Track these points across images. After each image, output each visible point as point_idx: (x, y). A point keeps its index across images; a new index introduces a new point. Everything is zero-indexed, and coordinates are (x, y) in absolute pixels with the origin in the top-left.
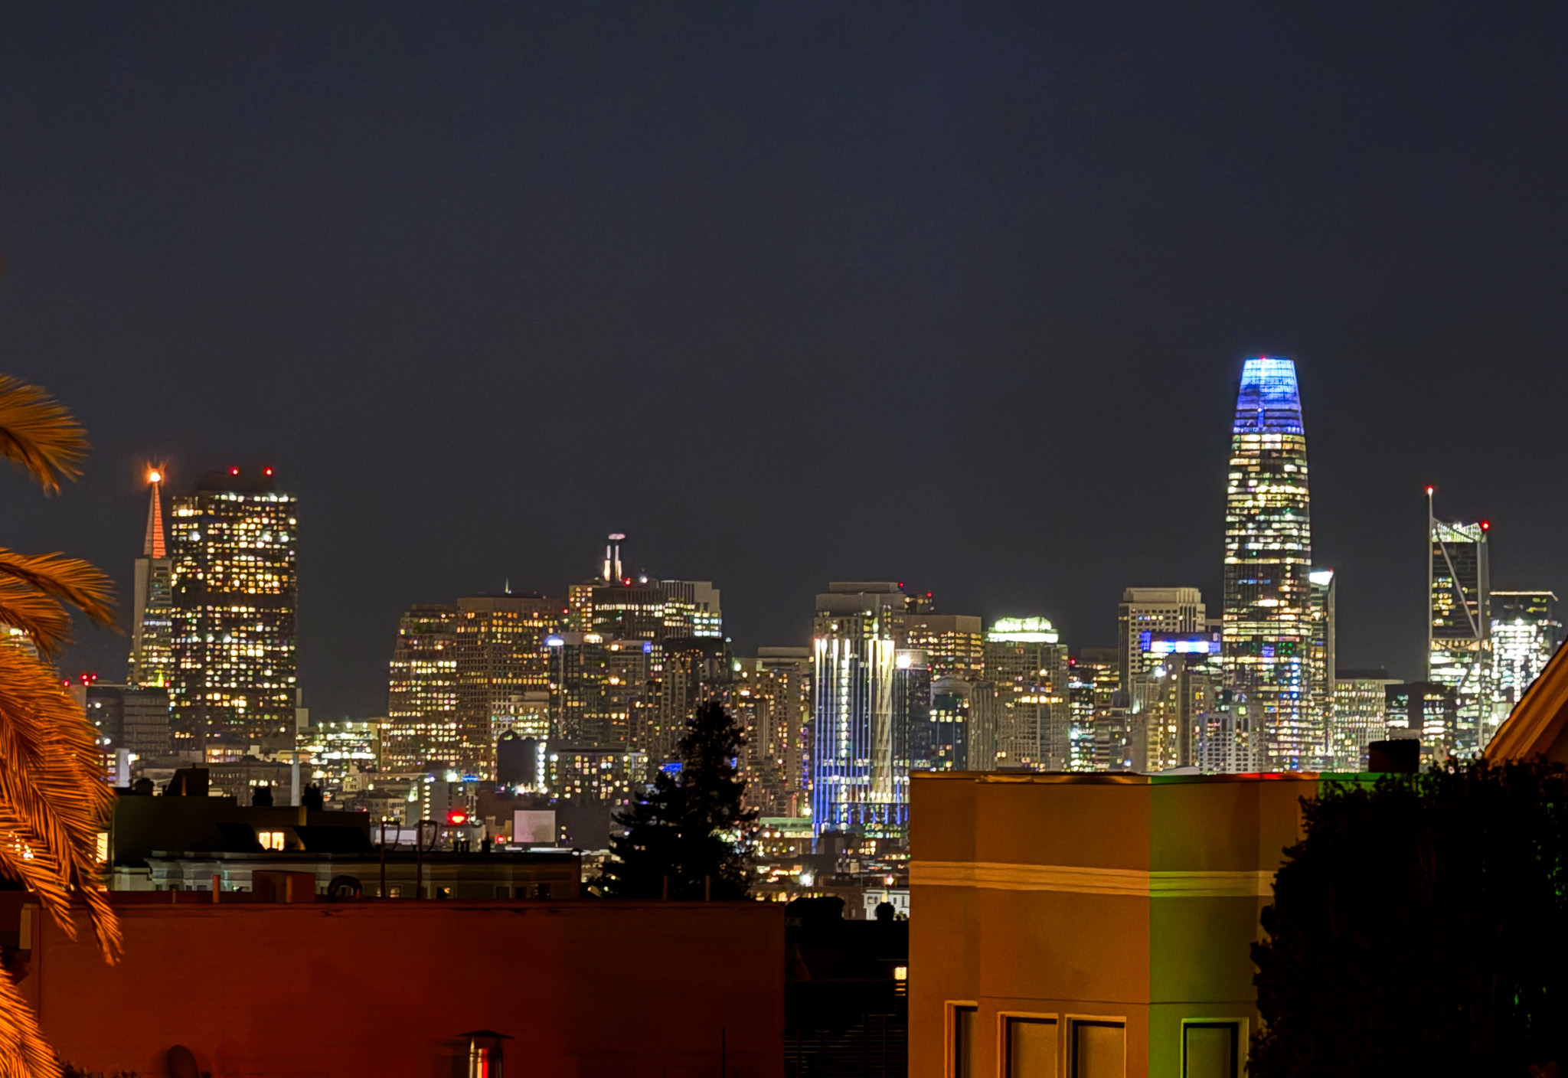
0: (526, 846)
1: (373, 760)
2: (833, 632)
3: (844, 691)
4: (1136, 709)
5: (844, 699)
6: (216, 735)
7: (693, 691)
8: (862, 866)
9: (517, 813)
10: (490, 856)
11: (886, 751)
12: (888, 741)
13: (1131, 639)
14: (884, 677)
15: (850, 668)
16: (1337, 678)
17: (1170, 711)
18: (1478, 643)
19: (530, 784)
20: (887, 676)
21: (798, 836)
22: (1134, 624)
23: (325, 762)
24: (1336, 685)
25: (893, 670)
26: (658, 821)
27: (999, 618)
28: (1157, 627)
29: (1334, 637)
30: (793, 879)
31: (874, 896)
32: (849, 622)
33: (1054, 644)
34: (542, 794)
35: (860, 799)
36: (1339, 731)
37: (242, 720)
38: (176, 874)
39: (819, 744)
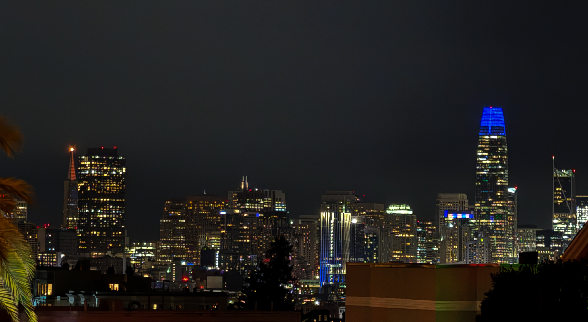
0: (212, 290)
1: (154, 257)
2: (327, 209)
3: (332, 231)
4: (441, 240)
5: (332, 235)
6: (95, 247)
7: (274, 231)
8: (338, 298)
9: (208, 277)
10: (196, 294)
11: (347, 255)
12: (348, 251)
13: (440, 213)
14: (347, 227)
15: (334, 223)
16: (518, 228)
17: (455, 240)
18: (571, 215)
19: (213, 267)
20: (348, 226)
21: (314, 286)
22: (441, 207)
23: (136, 258)
24: (518, 231)
25: (350, 224)
26: (260, 281)
27: (390, 204)
28: (450, 209)
29: (517, 212)
30: (312, 303)
31: (342, 309)
32: (334, 206)
33: (411, 215)
34: (218, 270)
35: (337, 272)
36: (519, 248)
37: (105, 241)
38: (77, 300)
39: (322, 252)
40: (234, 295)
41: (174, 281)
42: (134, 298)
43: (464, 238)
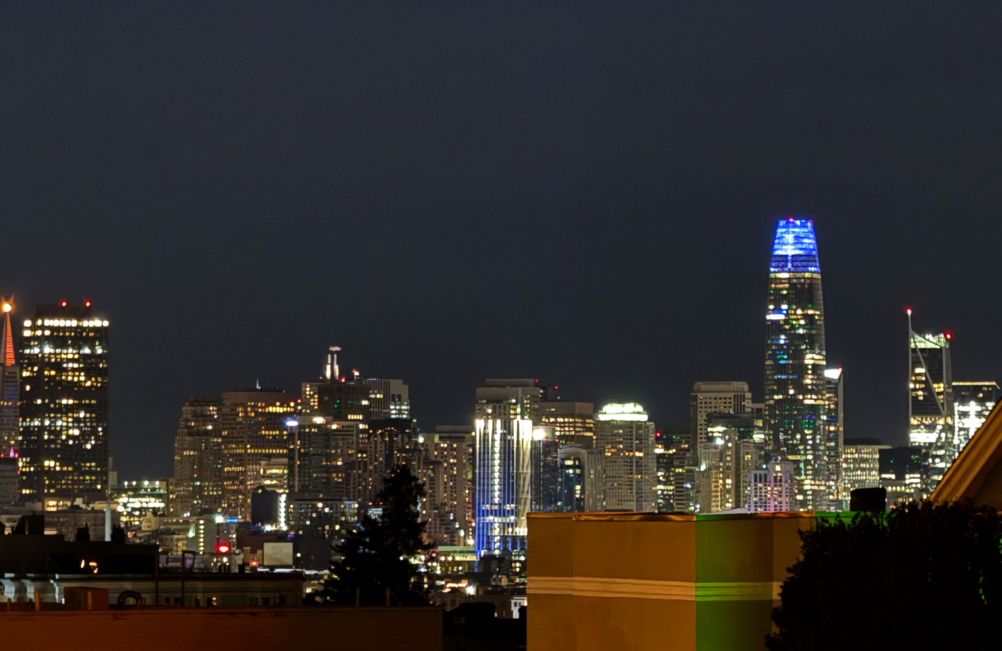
0: (272, 568)
1: (163, 508)
2: (488, 414)
3: (497, 456)
4: (703, 467)
5: (497, 462)
6: (51, 491)
7: (389, 457)
8: (510, 581)
9: (265, 545)
10: (244, 575)
11: (526, 499)
12: (528, 492)
13: (699, 417)
14: (525, 446)
15: (501, 440)
16: (844, 444)
17: (727, 469)
18: (944, 419)
19: (274, 524)
20: (527, 445)
21: (465, 559)
22: (701, 407)
23: (129, 510)
24: (844, 450)
25: (532, 442)
26: (364, 549)
27: (606, 404)
28: (718, 410)
29: (842, 415)
30: (462, 590)
31: (518, 601)
32: (500, 407)
33: (645, 422)
34: (284, 531)
35: (508, 533)
36: (847, 481)
37: (70, 480)
38: (21, 590)
39: (479, 495)
40: (316, 577)
41: (201, 553)
42: (128, 586)
43: (744, 464)
